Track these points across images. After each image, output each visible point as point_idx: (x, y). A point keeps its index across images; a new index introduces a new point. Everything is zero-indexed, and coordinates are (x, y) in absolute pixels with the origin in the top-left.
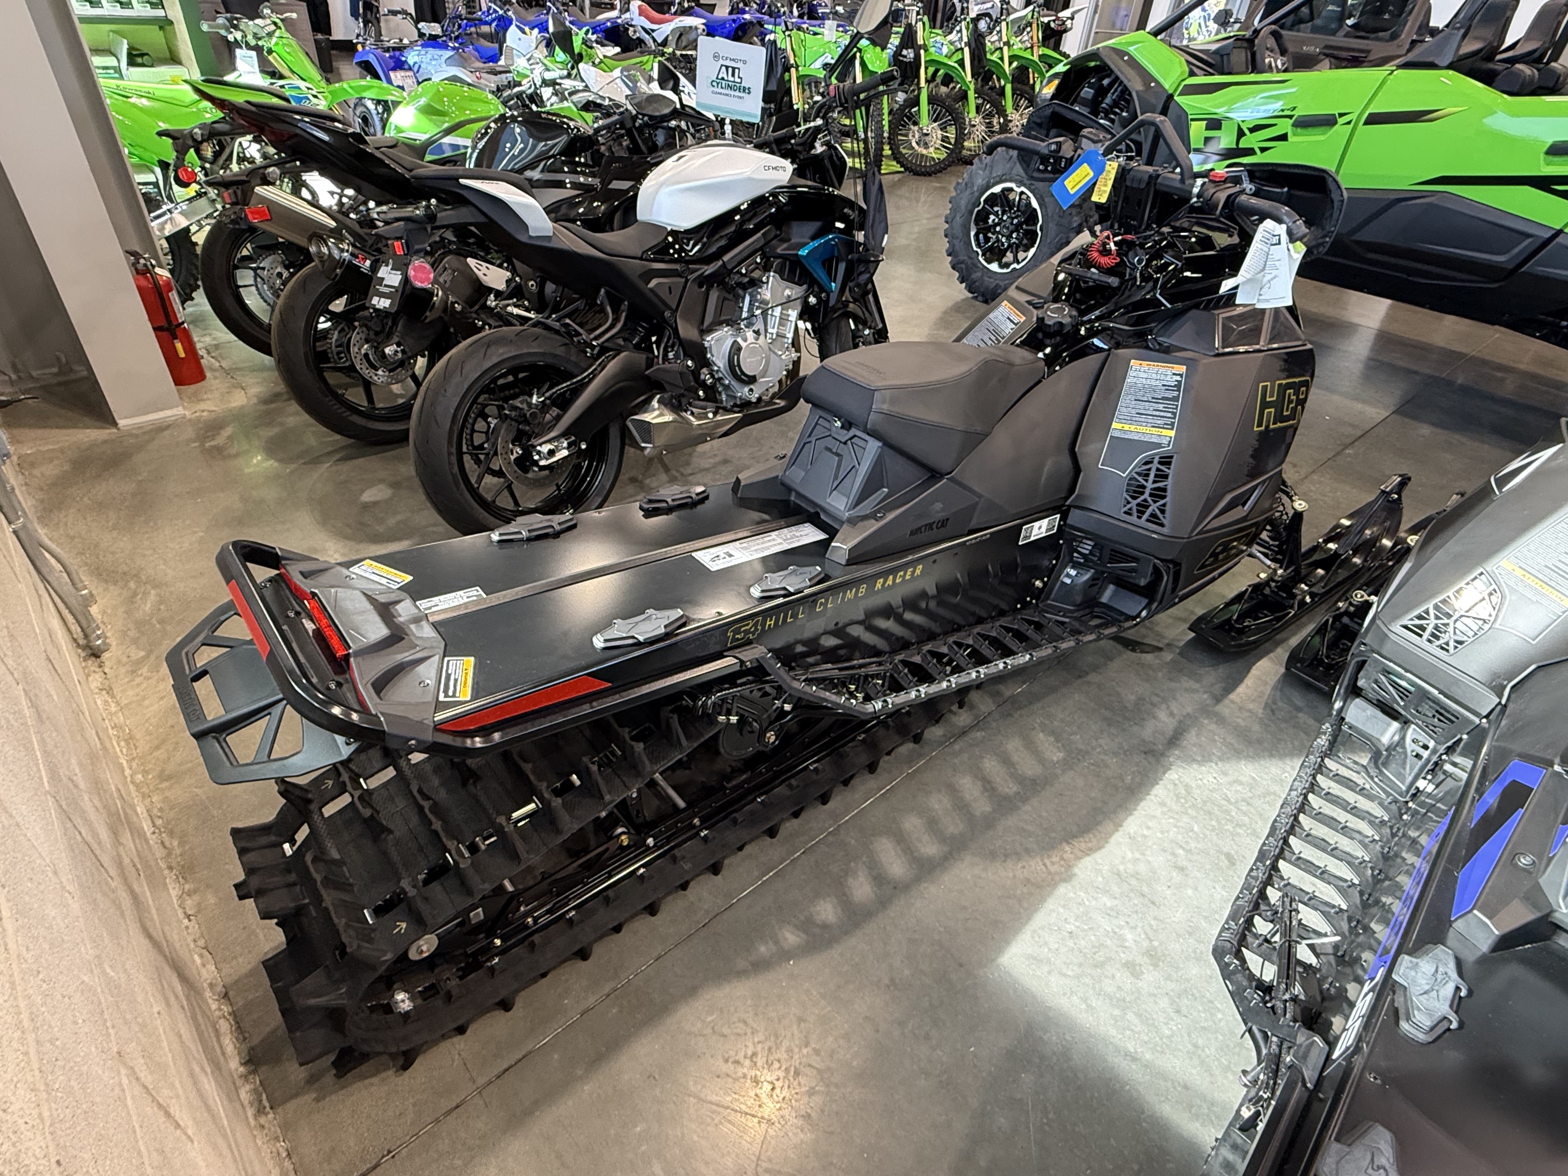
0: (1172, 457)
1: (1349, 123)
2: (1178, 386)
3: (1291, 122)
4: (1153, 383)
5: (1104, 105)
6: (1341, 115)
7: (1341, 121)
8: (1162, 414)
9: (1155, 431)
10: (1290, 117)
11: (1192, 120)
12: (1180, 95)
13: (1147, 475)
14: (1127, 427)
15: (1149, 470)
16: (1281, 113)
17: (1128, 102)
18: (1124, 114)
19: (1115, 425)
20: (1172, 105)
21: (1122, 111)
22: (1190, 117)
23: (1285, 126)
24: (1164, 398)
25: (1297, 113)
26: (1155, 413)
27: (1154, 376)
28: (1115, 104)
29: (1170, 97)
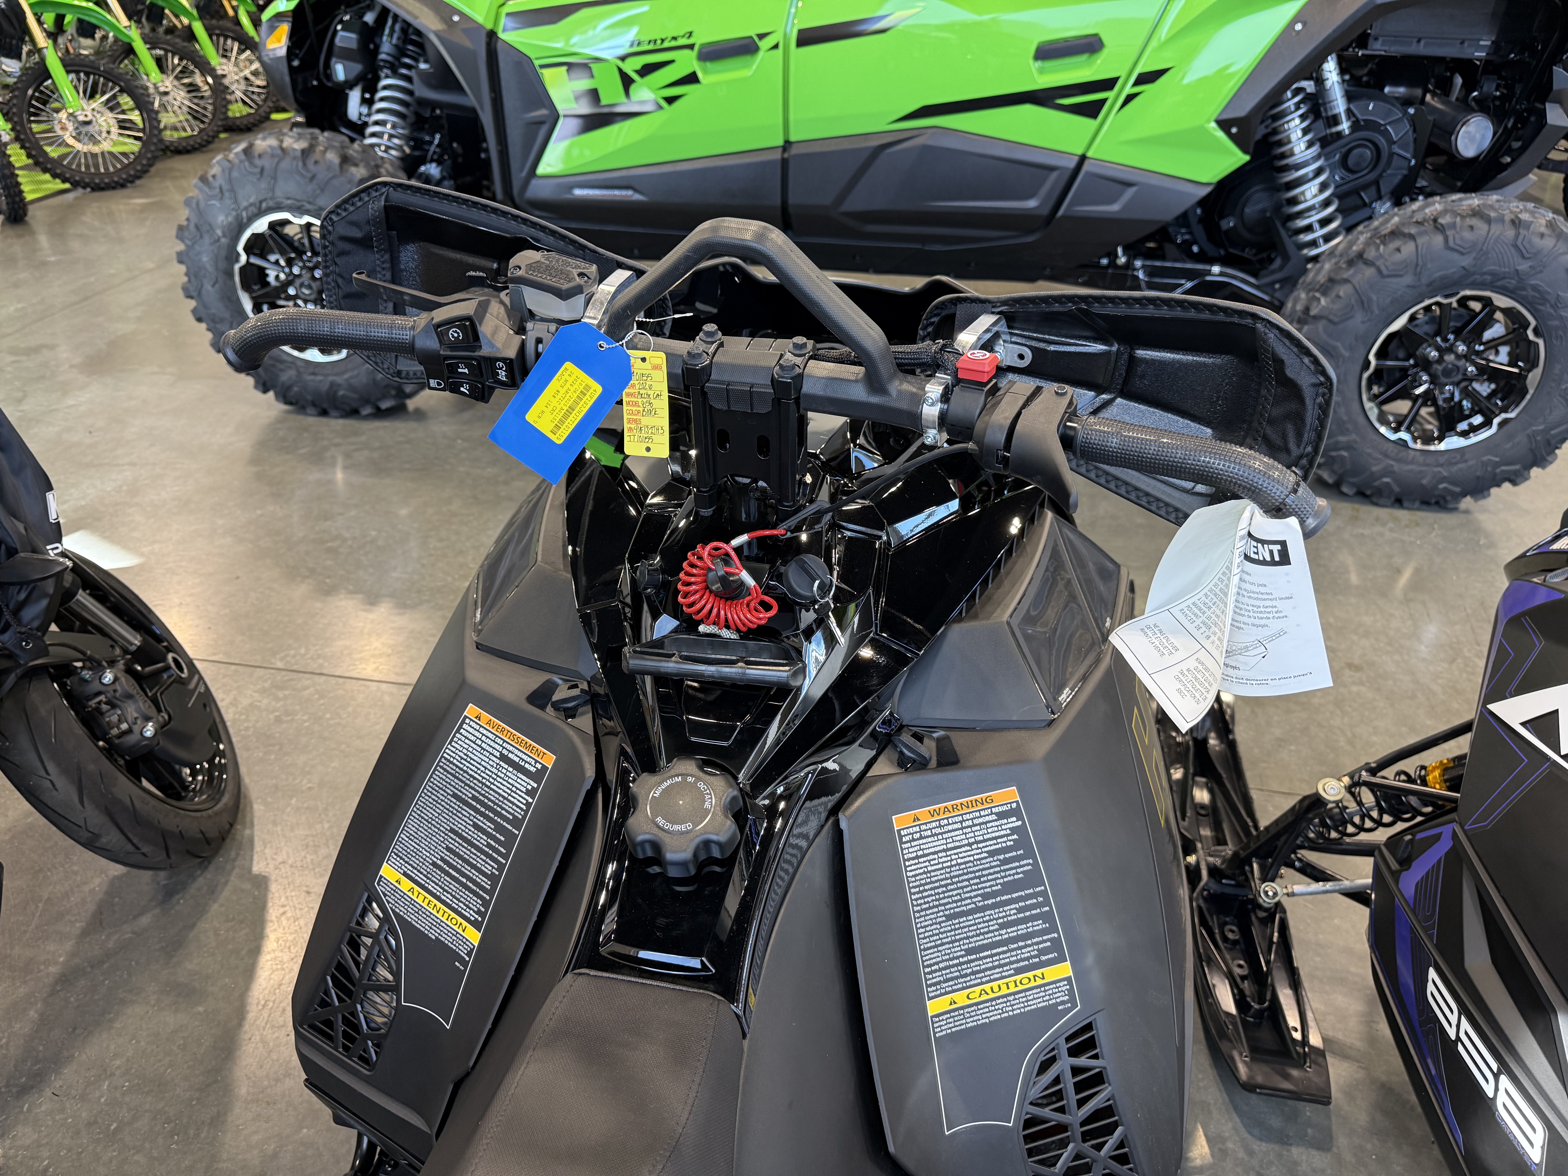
0: (1089, 1027)
1: (776, 46)
2: (1023, 842)
3: (692, 55)
4: (965, 855)
5: (383, 56)
6: (762, 36)
7: (764, 44)
8: (1022, 929)
9: (1026, 979)
10: (691, 47)
11: (542, 66)
12: (504, 30)
13: (1059, 1095)
14: (961, 999)
15: (1057, 1080)
16: (674, 44)
17: (421, 46)
18: (423, 66)
19: (934, 1007)
20: (499, 46)
21: (416, 60)
22: (537, 63)
23: (686, 62)
24: (1009, 887)
25: (699, 40)
26: (1005, 934)
27: (959, 836)
28: (400, 51)
29: (492, 35)
